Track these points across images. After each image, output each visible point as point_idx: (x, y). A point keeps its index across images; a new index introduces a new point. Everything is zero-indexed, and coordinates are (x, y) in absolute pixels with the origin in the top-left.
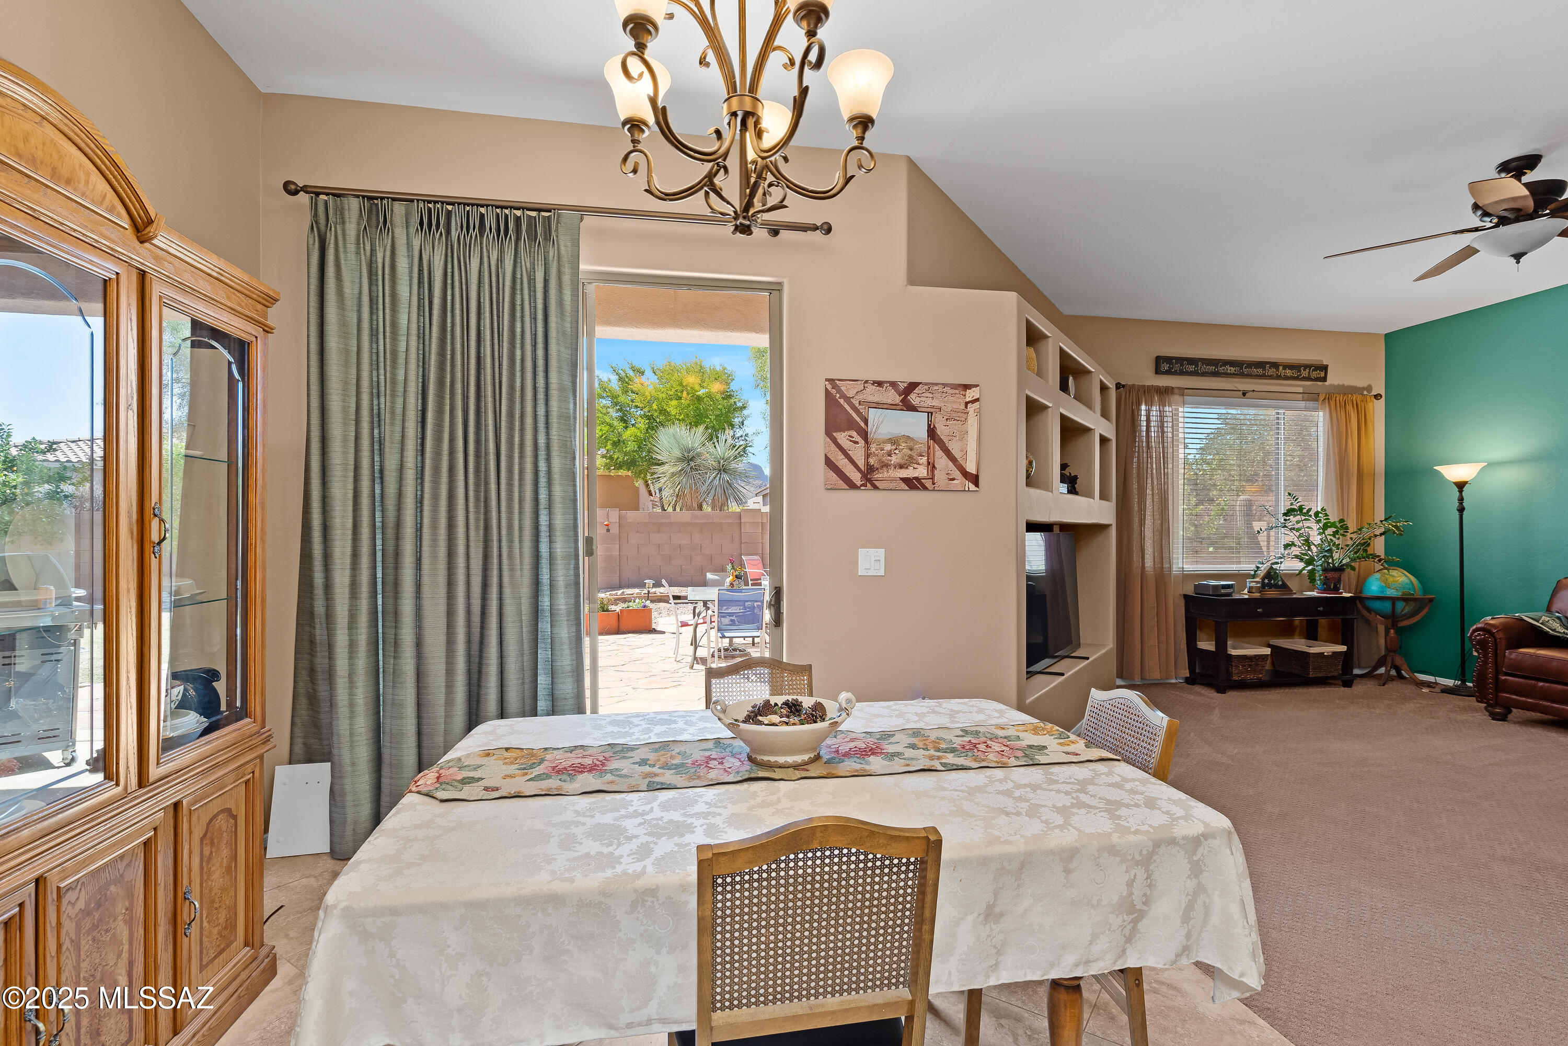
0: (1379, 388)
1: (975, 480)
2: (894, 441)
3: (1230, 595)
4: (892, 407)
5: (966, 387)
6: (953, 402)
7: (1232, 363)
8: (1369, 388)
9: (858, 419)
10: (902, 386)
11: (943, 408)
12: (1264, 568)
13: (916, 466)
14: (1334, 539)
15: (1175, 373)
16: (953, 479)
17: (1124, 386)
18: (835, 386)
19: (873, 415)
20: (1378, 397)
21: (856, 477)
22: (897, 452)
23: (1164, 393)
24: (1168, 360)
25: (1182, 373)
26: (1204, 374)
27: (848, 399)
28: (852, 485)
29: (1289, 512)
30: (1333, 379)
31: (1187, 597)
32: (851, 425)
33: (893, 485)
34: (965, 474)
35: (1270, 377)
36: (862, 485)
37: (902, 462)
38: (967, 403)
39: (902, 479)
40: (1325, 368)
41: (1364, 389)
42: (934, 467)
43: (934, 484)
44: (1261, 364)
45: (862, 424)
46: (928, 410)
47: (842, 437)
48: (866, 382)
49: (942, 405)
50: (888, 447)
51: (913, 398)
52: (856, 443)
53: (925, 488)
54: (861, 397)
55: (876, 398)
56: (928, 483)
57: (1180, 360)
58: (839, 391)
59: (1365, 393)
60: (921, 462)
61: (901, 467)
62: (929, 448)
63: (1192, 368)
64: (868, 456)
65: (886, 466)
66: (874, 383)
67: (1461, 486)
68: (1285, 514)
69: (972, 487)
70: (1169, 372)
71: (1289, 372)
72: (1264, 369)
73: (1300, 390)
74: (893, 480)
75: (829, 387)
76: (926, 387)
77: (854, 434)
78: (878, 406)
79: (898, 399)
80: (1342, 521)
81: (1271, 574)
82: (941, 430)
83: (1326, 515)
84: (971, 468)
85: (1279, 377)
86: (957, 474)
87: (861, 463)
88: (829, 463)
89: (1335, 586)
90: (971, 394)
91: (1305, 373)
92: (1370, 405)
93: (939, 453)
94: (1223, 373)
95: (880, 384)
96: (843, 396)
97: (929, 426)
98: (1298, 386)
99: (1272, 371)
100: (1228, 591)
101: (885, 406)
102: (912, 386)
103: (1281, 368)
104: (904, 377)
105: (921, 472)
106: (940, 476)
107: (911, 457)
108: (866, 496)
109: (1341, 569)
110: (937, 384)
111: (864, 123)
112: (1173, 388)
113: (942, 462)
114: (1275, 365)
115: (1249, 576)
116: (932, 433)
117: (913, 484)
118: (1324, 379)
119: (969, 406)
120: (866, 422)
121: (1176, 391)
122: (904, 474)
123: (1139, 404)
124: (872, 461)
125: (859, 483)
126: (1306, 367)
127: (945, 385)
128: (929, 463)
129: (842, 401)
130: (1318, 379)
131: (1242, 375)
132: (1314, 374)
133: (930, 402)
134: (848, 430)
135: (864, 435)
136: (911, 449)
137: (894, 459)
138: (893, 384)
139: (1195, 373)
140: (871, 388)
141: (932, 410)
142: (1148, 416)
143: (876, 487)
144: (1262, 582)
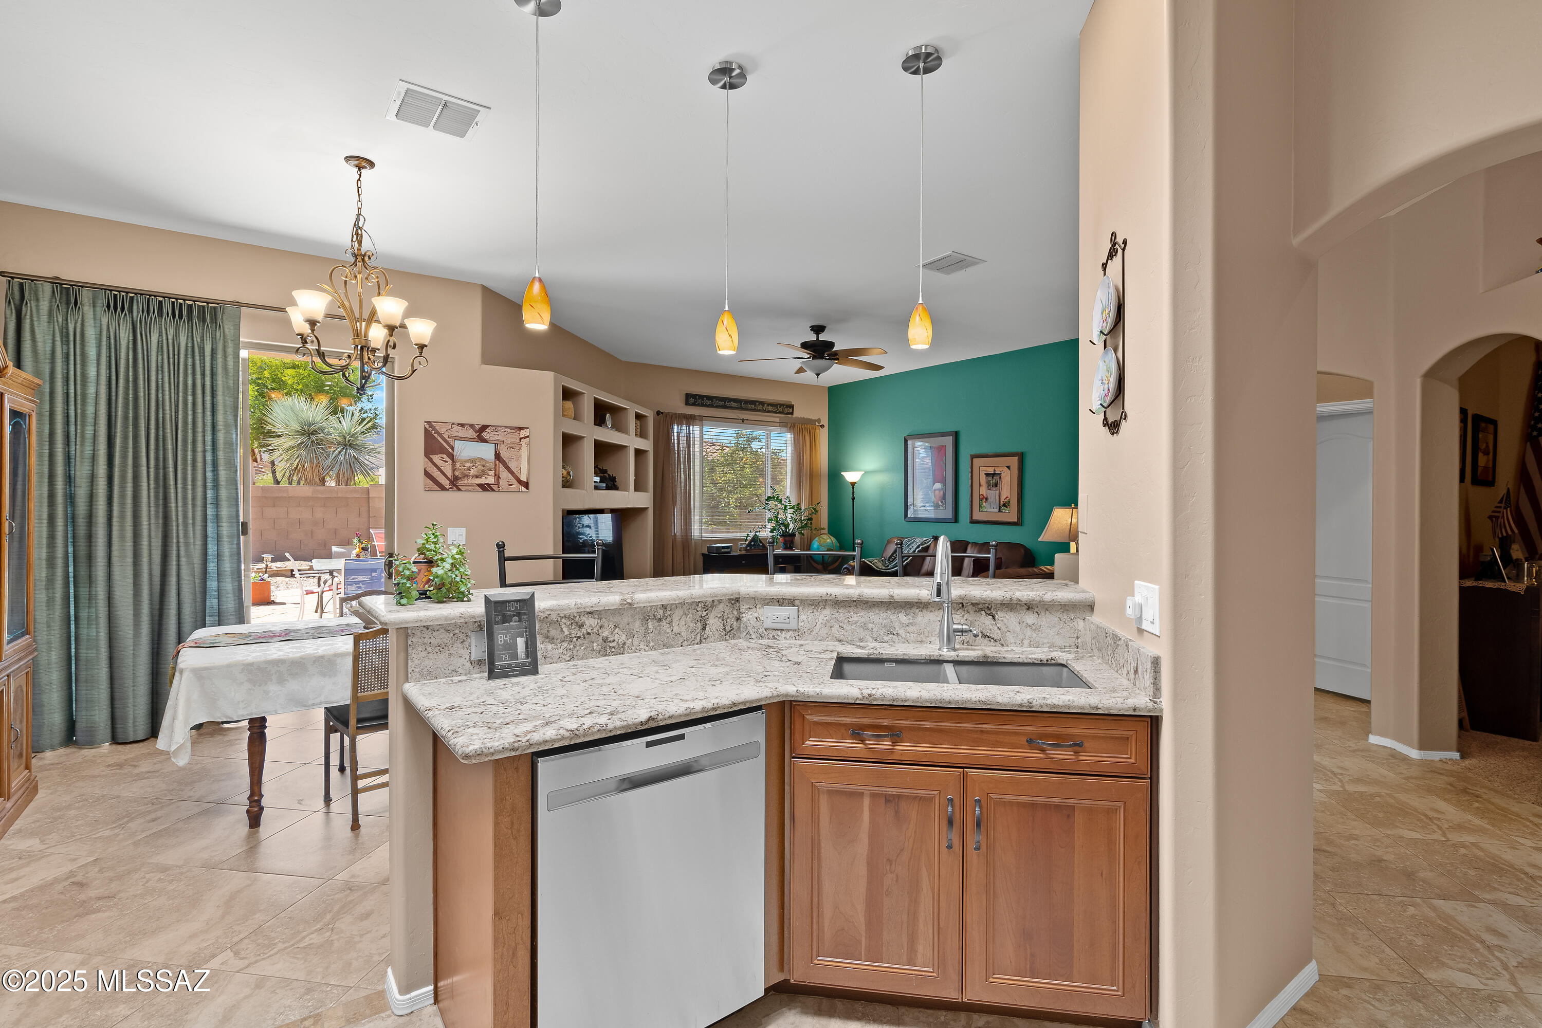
0: (825, 421)
1: (526, 485)
2: (472, 461)
3: (729, 552)
4: (471, 440)
5: (520, 429)
6: (513, 437)
7: (735, 400)
8: (819, 420)
9: (448, 447)
10: (477, 427)
11: (505, 441)
12: (752, 535)
13: (487, 476)
14: (793, 516)
15: (698, 405)
16: (512, 485)
17: (662, 413)
18: (431, 426)
19: (458, 444)
20: (822, 426)
21: (446, 483)
22: (474, 467)
23: (689, 420)
24: (694, 396)
25: (703, 405)
26: (717, 407)
27: (440, 434)
28: (443, 488)
29: (769, 499)
30: (798, 413)
31: (703, 555)
32: (442, 450)
33: (471, 488)
34: (520, 482)
35: (759, 411)
36: (450, 488)
37: (478, 474)
38: (521, 439)
39: (477, 484)
40: (792, 407)
41: (815, 421)
42: (499, 477)
43: (499, 487)
44: (753, 402)
45: (450, 450)
46: (495, 442)
47: (436, 458)
48: (453, 424)
49: (504, 439)
50: (468, 465)
51: (485, 435)
52: (446, 462)
53: (493, 490)
54: (449, 433)
55: (460, 434)
56: (495, 487)
57: (702, 397)
58: (434, 429)
59: (817, 424)
60: (490, 474)
61: (477, 477)
62: (496, 465)
63: (709, 402)
64: (454, 470)
65: (467, 476)
66: (458, 424)
67: (853, 484)
68: (767, 500)
69: (524, 489)
70: (694, 404)
71: (770, 408)
72: (755, 406)
73: (778, 420)
74: (471, 485)
75: (427, 426)
76: (494, 428)
77: (445, 456)
78: (461, 439)
79: (475, 435)
80: (798, 504)
81: (754, 538)
82: (504, 454)
83: (790, 501)
84: (524, 478)
85: (764, 411)
86: (514, 481)
87: (449, 474)
88: (427, 474)
89: (790, 546)
90: (523, 433)
91: (780, 409)
92: (818, 431)
93: (502, 468)
94: (729, 407)
95: (462, 425)
96: (437, 432)
97: (496, 452)
98: (776, 418)
99: (760, 407)
100: (729, 550)
101: (466, 439)
102: (485, 427)
103: (765, 405)
104: (479, 421)
105: (491, 480)
106: (502, 483)
107: (483, 471)
108: (453, 495)
109: (793, 535)
110: (501, 427)
111: (422, 347)
112: (695, 416)
113: (504, 474)
114: (762, 403)
115: (741, 540)
116: (498, 456)
117: (485, 487)
118: (792, 414)
119: (522, 440)
120: (453, 449)
121: (697, 418)
122: (479, 481)
123: (672, 424)
124: (457, 473)
125: (448, 487)
126: (781, 405)
127: (506, 427)
128: (495, 475)
129: (436, 435)
130: (788, 413)
131: (742, 409)
132: (786, 410)
133: (496, 437)
134: (441, 453)
135: (452, 457)
136: (483, 466)
137: (472, 472)
138: (472, 426)
139: (711, 406)
140: (456, 428)
141: (498, 442)
142: (679, 434)
143: (459, 490)
144: (749, 545)
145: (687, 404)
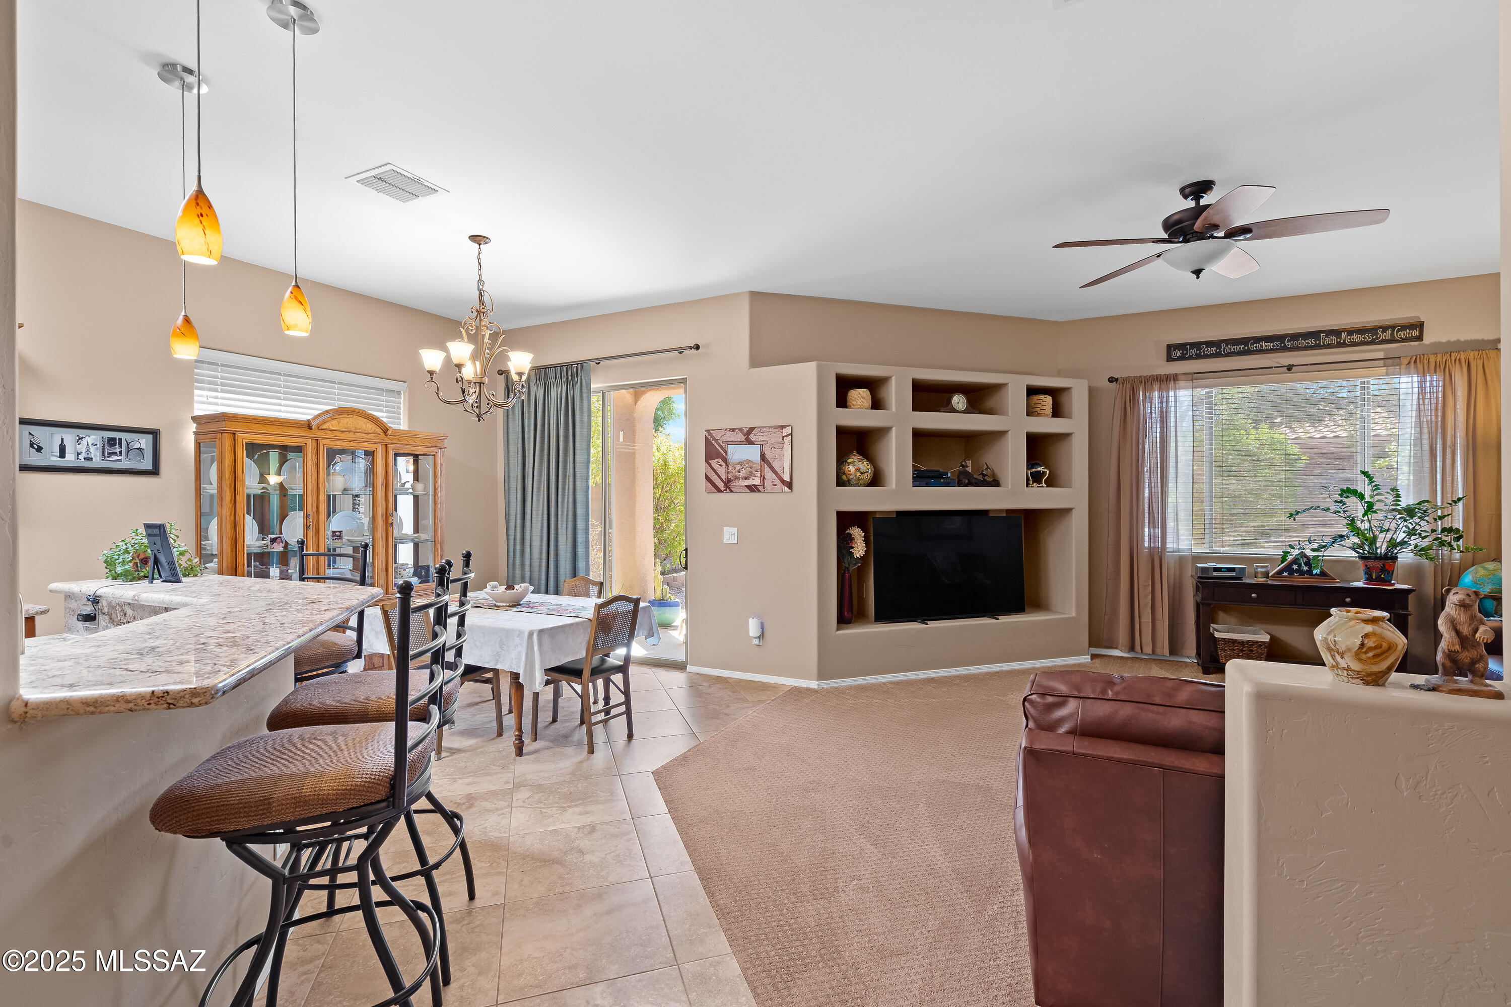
1: (790, 485)
2: (742, 463)
4: (740, 443)
5: (783, 427)
6: (775, 437)
7: (1268, 340)
9: (722, 452)
10: (745, 430)
11: (769, 441)
12: (1295, 553)
13: (754, 478)
15: (1191, 358)
16: (776, 485)
17: (1118, 379)
18: (710, 434)
19: (730, 449)
21: (721, 485)
22: (743, 470)
23: (1172, 380)
24: (1182, 346)
25: (1199, 357)
26: (1228, 355)
27: (716, 441)
28: (719, 490)
30: (1436, 335)
32: (718, 455)
33: (740, 490)
34: (783, 482)
35: (1327, 346)
36: (724, 490)
37: (746, 476)
38: (783, 437)
39: (746, 486)
40: (1418, 326)
42: (764, 478)
43: (764, 488)
44: (1312, 335)
45: (724, 455)
46: (761, 443)
47: (714, 463)
48: (726, 430)
49: (768, 439)
50: (738, 467)
51: (752, 437)
52: (721, 466)
53: (759, 491)
54: (723, 439)
55: (731, 439)
56: (761, 488)
57: (1197, 345)
58: (712, 436)
60: (757, 475)
61: (746, 479)
62: (761, 466)
63: (1212, 350)
64: (727, 473)
65: (737, 478)
66: (730, 429)
69: (787, 490)
70: (1182, 358)
71: (1358, 338)
72: (1317, 339)
73: (1381, 355)
74: (741, 487)
75: (707, 435)
76: (759, 429)
77: (720, 460)
78: (733, 443)
79: (743, 438)
81: (1303, 558)
82: (768, 455)
84: (787, 478)
85: (1340, 345)
86: (778, 482)
87: (724, 477)
88: (708, 478)
90: (787, 431)
91: (1383, 336)
93: (767, 469)
94: (1256, 351)
95: (733, 430)
96: (714, 439)
97: (761, 453)
98: (1377, 352)
99: (1328, 340)
100: (1238, 574)
101: (736, 443)
102: (751, 430)
103: (1344, 334)
104: (746, 425)
105: (757, 481)
106: (768, 484)
107: (751, 472)
108: (726, 497)
110: (765, 427)
112: (1181, 374)
113: (769, 474)
114: (1337, 333)
115: (1271, 561)
116: (763, 457)
117: (752, 489)
118: (1420, 338)
119: (785, 438)
120: (726, 453)
122: (747, 483)
124: (729, 476)
125: (723, 489)
126: (1388, 328)
127: (770, 427)
128: (761, 476)
129: (713, 442)
130: (1409, 339)
131: (1285, 349)
132: (1402, 335)
133: (761, 439)
134: (717, 458)
135: (725, 460)
136: (751, 468)
137: (742, 474)
138: (741, 430)
139: (1218, 355)
140: (729, 433)
141: (763, 443)
143: (731, 491)
144: (1288, 568)
145: (1170, 359)
